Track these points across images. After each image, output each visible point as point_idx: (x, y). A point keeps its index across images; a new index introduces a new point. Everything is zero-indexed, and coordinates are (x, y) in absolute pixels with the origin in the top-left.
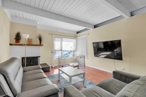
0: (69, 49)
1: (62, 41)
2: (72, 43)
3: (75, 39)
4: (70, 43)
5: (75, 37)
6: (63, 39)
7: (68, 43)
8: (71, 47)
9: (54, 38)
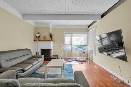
0: (79, 44)
1: (72, 36)
2: (82, 38)
3: (87, 33)
4: (80, 37)
5: (87, 31)
6: (73, 34)
7: (78, 37)
8: (81, 42)
9: (64, 34)
